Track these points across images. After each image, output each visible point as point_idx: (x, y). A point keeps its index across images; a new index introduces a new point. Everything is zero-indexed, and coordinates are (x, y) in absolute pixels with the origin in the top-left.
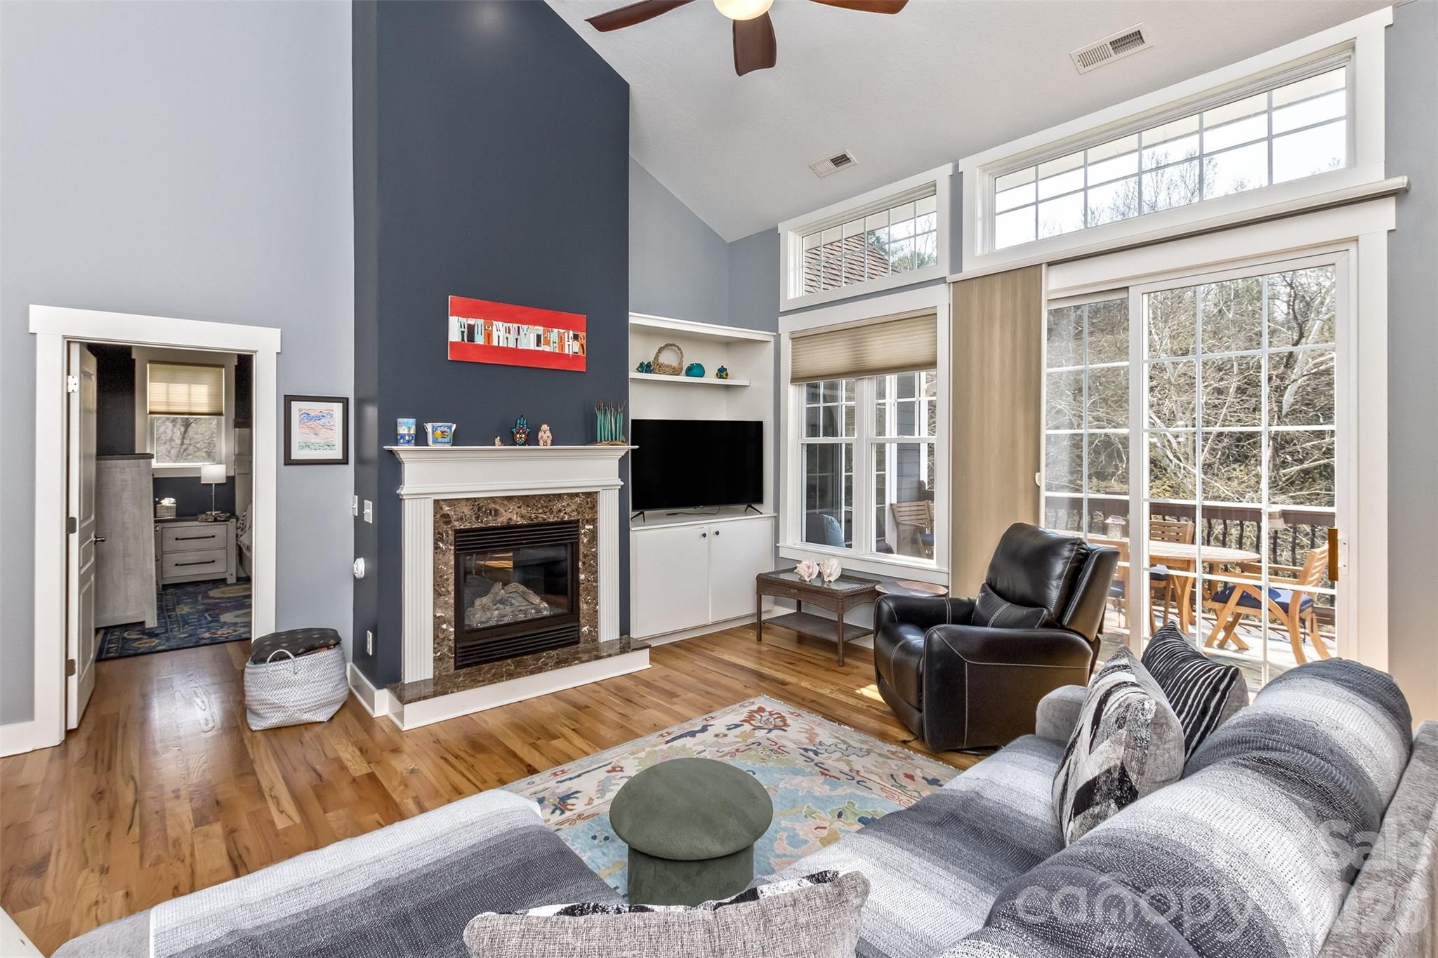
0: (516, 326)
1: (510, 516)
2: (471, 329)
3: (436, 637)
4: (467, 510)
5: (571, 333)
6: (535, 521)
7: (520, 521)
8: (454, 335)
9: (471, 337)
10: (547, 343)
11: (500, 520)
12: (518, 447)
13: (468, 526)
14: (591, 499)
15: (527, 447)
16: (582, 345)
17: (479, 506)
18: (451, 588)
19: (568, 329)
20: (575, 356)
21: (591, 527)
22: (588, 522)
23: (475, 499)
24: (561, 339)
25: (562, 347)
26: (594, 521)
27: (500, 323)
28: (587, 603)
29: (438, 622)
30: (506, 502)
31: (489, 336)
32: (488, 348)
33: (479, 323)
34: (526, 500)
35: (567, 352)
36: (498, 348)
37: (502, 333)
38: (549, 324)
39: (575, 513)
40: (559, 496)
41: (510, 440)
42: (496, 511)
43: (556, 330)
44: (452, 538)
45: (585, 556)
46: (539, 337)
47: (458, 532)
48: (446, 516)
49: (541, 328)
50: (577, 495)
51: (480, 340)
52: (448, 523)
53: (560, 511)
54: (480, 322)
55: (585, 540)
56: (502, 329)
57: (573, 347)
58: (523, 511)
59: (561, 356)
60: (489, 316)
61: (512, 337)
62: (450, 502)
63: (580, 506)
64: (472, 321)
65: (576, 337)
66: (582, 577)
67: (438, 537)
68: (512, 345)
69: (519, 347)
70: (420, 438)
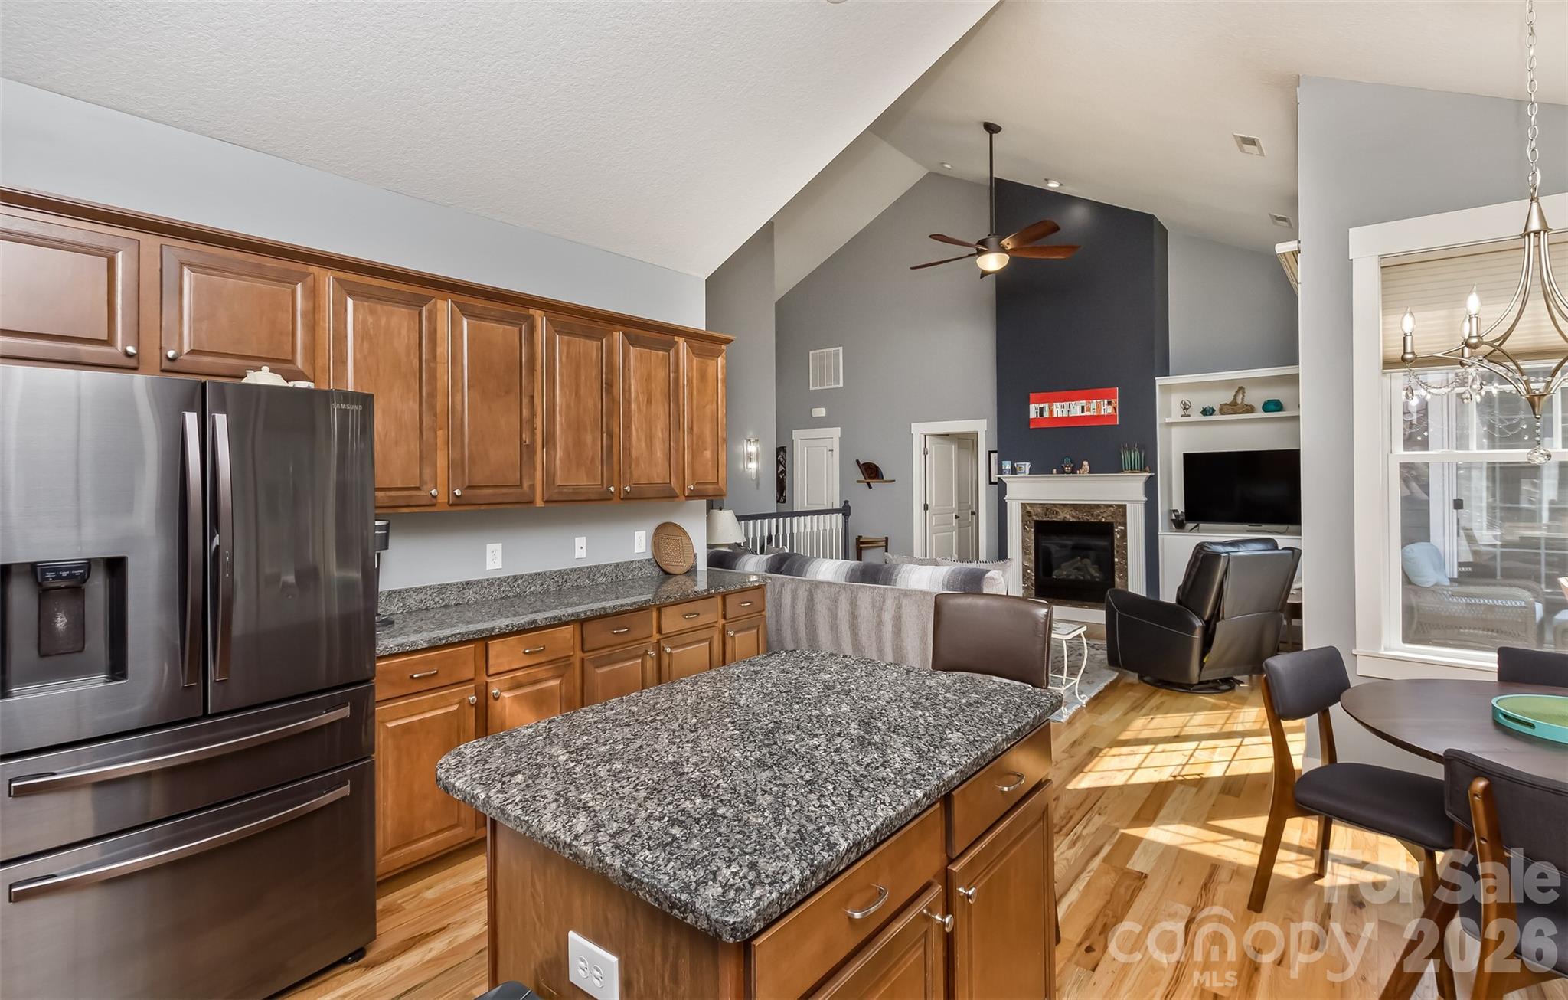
0: (1067, 403)
1: (1065, 515)
2: (1041, 409)
3: (1024, 576)
4: (1040, 510)
5: (1106, 401)
6: (1082, 520)
7: (1072, 519)
8: (1033, 415)
9: (1041, 414)
10: (1089, 410)
11: (1059, 517)
12: (1065, 475)
13: (1041, 519)
14: (1122, 509)
15: (1071, 475)
16: (1114, 408)
17: (1047, 508)
18: (1033, 552)
19: (1103, 399)
20: (1109, 416)
21: (1123, 528)
22: (1120, 524)
23: (1044, 504)
24: (1098, 406)
25: (1100, 411)
26: (1124, 524)
27: (1058, 403)
28: (1120, 578)
29: (1025, 569)
30: (1062, 507)
31: (1051, 412)
32: (1052, 419)
33: (1045, 405)
34: (1075, 507)
35: (1102, 413)
36: (1057, 417)
37: (1059, 409)
38: (1089, 398)
39: (1110, 518)
40: (1098, 506)
41: (1061, 471)
42: (1057, 512)
43: (1095, 401)
44: (1033, 524)
45: (1118, 547)
46: (1083, 407)
47: (1036, 522)
48: (1029, 512)
49: (1084, 402)
50: (1111, 506)
51: (1046, 415)
52: (1030, 516)
53: (1099, 515)
54: (1047, 404)
55: (1118, 536)
56: (1060, 407)
57: (1107, 410)
58: (1073, 513)
59: (1099, 417)
60: (1051, 401)
61: (1066, 408)
62: (1031, 505)
63: (1114, 513)
64: (1041, 405)
65: (1109, 403)
66: (1116, 560)
67: (1025, 523)
68: (1065, 415)
69: (1070, 415)
70: (1014, 471)
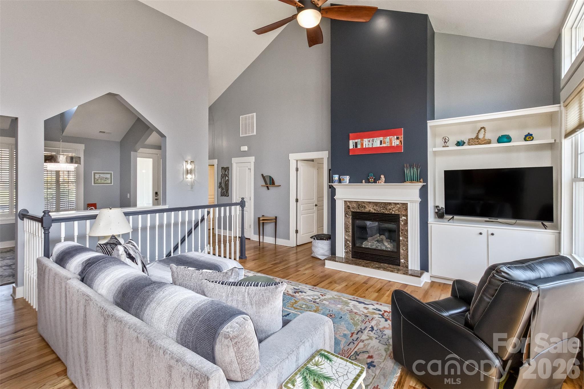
0: (372, 139)
1: (370, 209)
2: (356, 143)
3: (345, 245)
4: (355, 205)
5: (395, 137)
6: (380, 212)
7: (373, 211)
8: (351, 147)
9: (356, 146)
10: (385, 143)
11: (366, 210)
12: (370, 184)
13: (355, 210)
14: (405, 206)
15: (374, 184)
16: (401, 141)
17: (360, 204)
18: (351, 230)
19: (394, 135)
20: (398, 146)
21: (405, 218)
22: (403, 216)
23: (358, 202)
24: (391, 141)
25: (391, 143)
26: (406, 216)
27: (366, 139)
28: (403, 250)
29: (346, 241)
30: (368, 204)
31: (362, 145)
32: (362, 149)
33: (358, 141)
34: (376, 204)
35: (393, 145)
36: (366, 148)
37: (367, 143)
38: (385, 136)
39: (397, 211)
40: (390, 203)
41: (368, 181)
42: (365, 206)
43: (388, 137)
44: (351, 214)
45: (402, 230)
46: (381, 141)
47: (353, 212)
48: (348, 206)
49: (382, 138)
50: (398, 204)
51: (359, 146)
52: (349, 209)
53: (390, 209)
54: (359, 140)
55: (402, 223)
56: (367, 141)
57: (396, 142)
58: (375, 207)
59: (391, 147)
60: (362, 138)
61: (370, 144)
62: (350, 202)
63: (400, 208)
64: (356, 141)
65: (398, 138)
66: (401, 238)
67: (346, 213)
68: (370, 146)
69: (373, 147)
70: (340, 181)
